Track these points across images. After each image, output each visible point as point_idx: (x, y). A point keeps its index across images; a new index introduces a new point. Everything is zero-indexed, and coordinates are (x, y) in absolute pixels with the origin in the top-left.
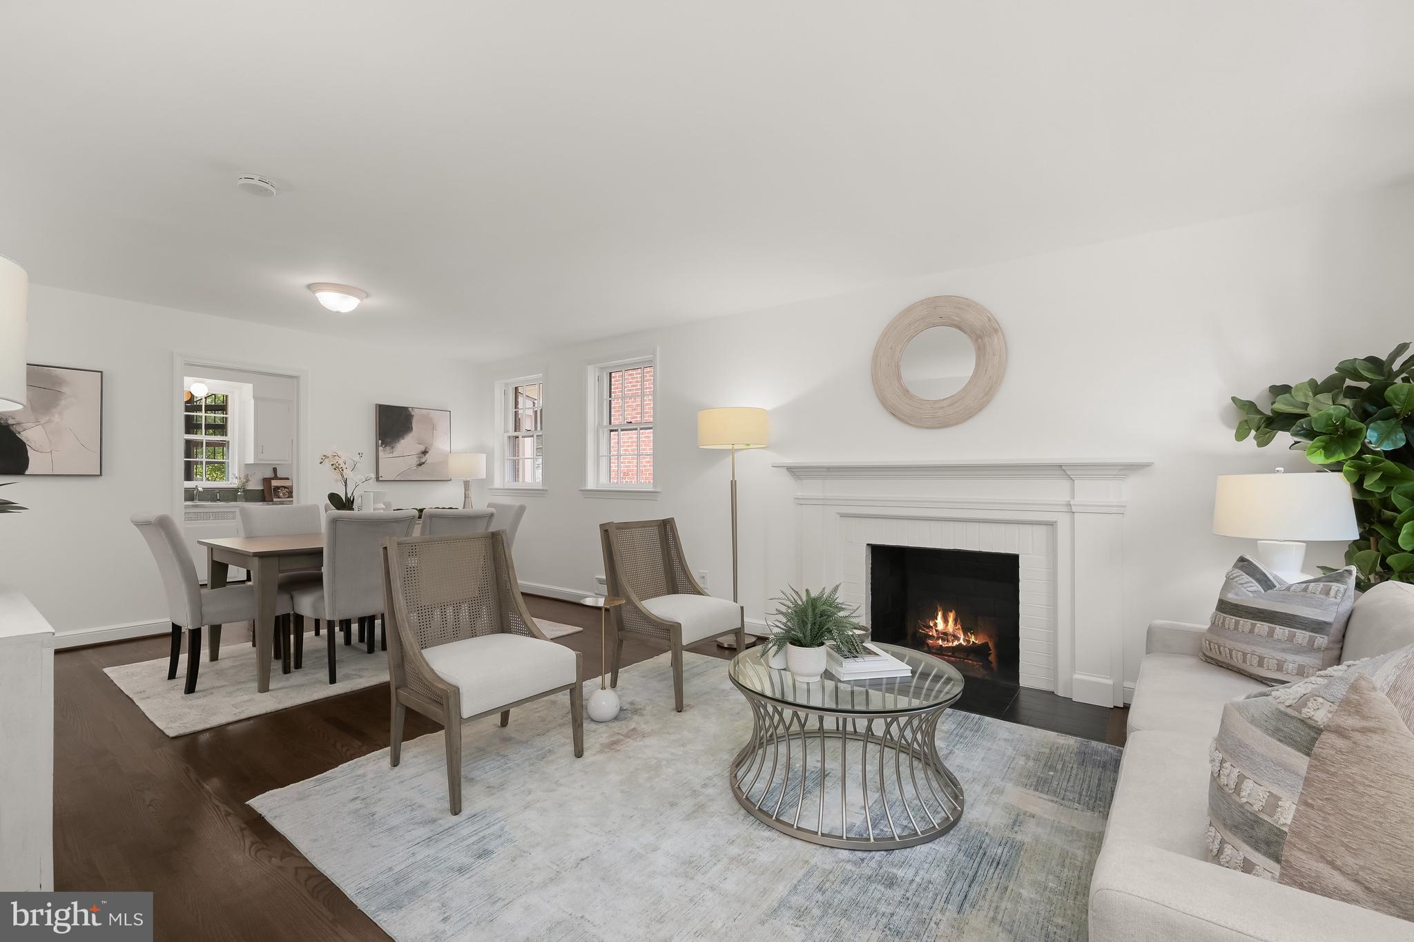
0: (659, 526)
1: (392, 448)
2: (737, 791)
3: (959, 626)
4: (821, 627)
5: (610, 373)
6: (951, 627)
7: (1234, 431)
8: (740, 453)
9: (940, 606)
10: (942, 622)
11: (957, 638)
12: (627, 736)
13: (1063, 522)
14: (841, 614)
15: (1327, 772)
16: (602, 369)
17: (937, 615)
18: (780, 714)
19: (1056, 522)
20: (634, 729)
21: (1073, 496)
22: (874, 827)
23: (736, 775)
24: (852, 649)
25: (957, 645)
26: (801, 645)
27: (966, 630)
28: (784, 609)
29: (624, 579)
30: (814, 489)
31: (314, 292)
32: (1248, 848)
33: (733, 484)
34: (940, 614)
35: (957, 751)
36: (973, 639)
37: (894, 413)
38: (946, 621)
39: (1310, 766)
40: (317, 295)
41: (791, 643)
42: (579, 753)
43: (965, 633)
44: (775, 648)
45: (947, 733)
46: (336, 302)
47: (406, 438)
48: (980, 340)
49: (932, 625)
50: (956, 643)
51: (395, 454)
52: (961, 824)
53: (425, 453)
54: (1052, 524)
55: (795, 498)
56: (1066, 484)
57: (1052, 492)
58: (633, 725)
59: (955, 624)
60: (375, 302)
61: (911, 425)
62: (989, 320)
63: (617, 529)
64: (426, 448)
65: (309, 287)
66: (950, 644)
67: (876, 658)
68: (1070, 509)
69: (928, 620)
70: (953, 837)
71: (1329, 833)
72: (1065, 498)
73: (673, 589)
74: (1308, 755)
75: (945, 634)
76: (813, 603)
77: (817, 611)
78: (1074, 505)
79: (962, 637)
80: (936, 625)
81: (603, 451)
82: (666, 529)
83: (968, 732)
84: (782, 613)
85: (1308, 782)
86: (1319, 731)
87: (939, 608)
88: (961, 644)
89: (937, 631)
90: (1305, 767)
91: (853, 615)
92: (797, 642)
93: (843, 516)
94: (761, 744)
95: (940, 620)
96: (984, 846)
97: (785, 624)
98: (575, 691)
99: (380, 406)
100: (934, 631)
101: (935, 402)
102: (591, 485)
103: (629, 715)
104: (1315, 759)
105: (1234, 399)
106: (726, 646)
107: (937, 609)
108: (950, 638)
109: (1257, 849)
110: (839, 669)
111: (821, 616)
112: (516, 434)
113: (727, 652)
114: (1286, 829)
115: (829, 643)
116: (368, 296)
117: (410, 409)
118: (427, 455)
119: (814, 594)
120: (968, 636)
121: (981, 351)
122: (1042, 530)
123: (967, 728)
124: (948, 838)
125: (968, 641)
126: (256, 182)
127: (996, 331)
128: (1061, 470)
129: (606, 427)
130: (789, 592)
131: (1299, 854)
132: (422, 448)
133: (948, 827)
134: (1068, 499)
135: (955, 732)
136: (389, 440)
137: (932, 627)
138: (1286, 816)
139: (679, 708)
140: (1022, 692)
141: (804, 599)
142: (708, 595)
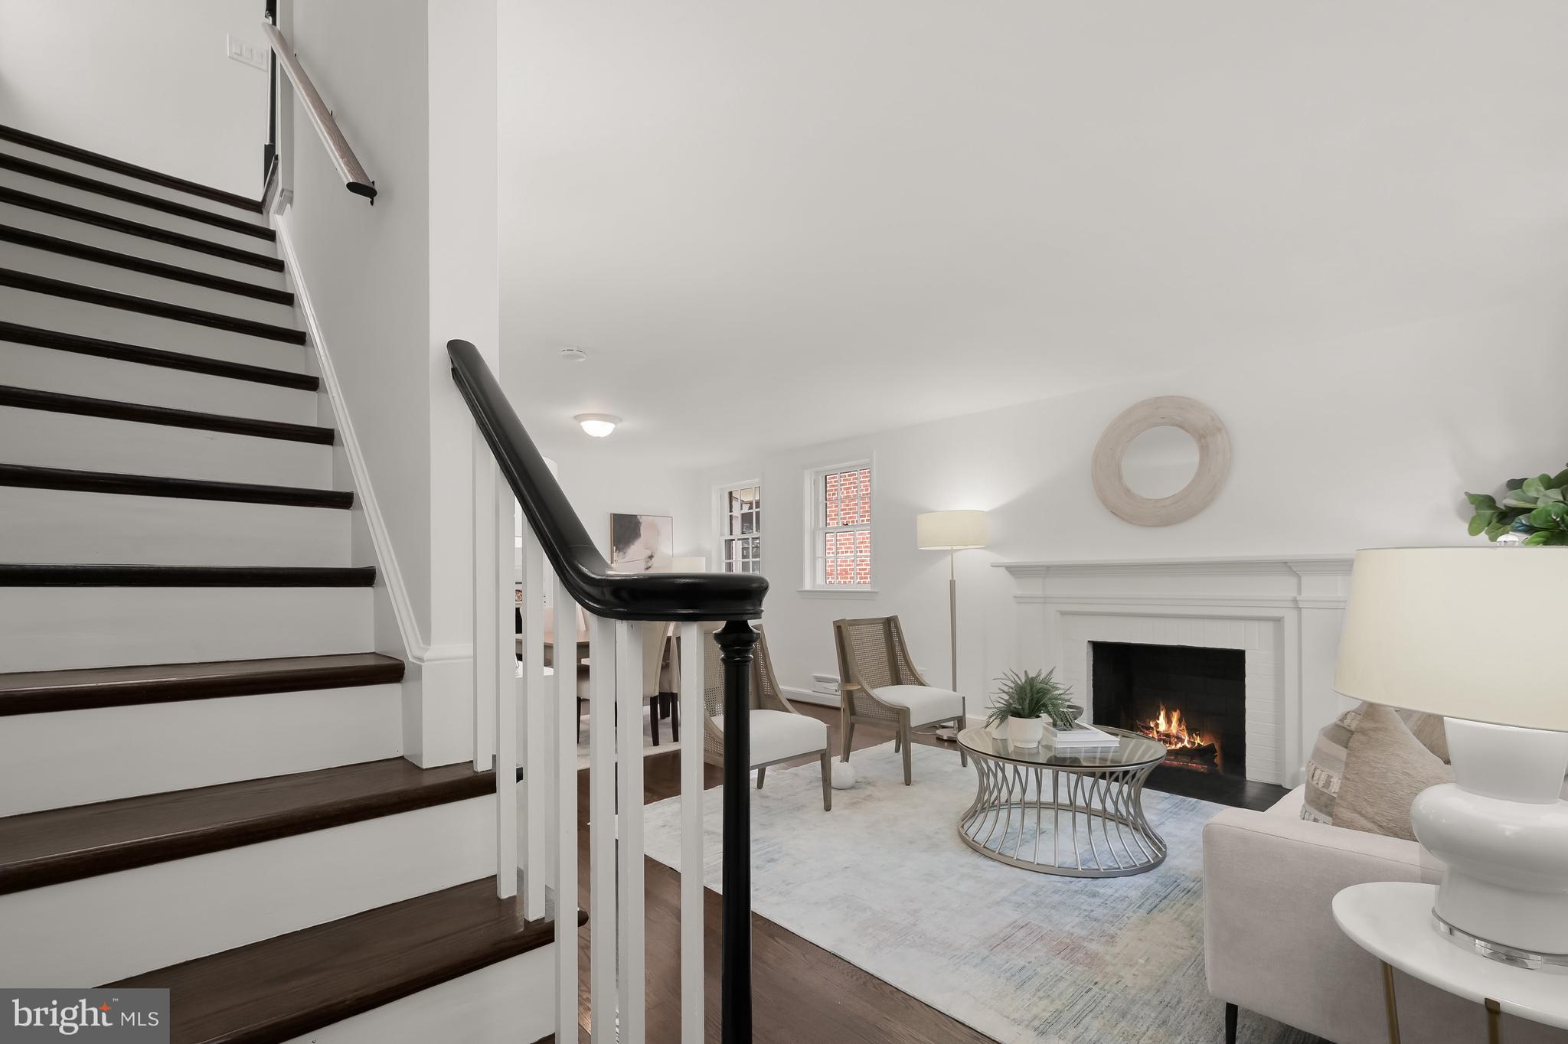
0: (884, 623)
1: (625, 553)
2: (966, 836)
3: (1184, 727)
4: (1038, 702)
5: (826, 477)
6: (1174, 729)
7: (1466, 526)
8: (960, 552)
9: (1164, 705)
10: (1164, 723)
11: (1181, 740)
12: (864, 799)
13: (1290, 618)
14: (1057, 692)
15: (1356, 757)
16: (817, 473)
17: (1160, 714)
18: (1003, 771)
19: (1283, 617)
20: (869, 795)
21: (1300, 592)
22: (1082, 865)
23: (963, 825)
24: (1065, 721)
25: (1180, 748)
26: (1020, 716)
27: (1191, 731)
28: (1006, 689)
29: (854, 670)
30: (1034, 588)
31: (580, 421)
32: (1316, 812)
33: (953, 584)
34: (1162, 714)
35: (1167, 823)
36: (1198, 741)
37: (1115, 513)
38: (1169, 721)
39: (1348, 754)
40: (582, 424)
41: (1012, 716)
42: (828, 808)
43: (1190, 735)
44: (998, 721)
45: (1160, 810)
46: (598, 429)
47: (635, 544)
48: (1203, 440)
49: (1152, 726)
50: (1179, 745)
51: (626, 560)
52: (1162, 868)
53: (651, 557)
54: (1278, 621)
55: (1015, 597)
56: (1293, 580)
57: (1280, 588)
58: (868, 792)
59: (1180, 725)
60: (627, 425)
61: (1130, 523)
62: (1213, 419)
63: (850, 625)
64: (652, 553)
65: (576, 417)
66: (1173, 747)
67: (1088, 731)
68: (1296, 605)
69: (1148, 720)
70: (1153, 874)
71: (1357, 795)
72: (1293, 594)
73: (897, 680)
74: (1346, 748)
75: (1168, 735)
76: (1031, 682)
77: (1034, 689)
78: (1301, 601)
79: (1186, 738)
80: (1157, 725)
81: (820, 552)
82: (890, 626)
83: (1182, 811)
84: (1004, 692)
85: (1347, 765)
86: (1352, 733)
87: (1162, 707)
88: (1185, 747)
89: (1158, 732)
90: (1345, 756)
91: (1067, 692)
92: (1017, 714)
93: (1063, 613)
94: (983, 809)
95: (1162, 720)
96: (1178, 881)
97: (1006, 701)
98: (824, 757)
99: (615, 515)
100: (1155, 732)
101: (1157, 501)
102: (808, 586)
103: (864, 786)
104: (1350, 750)
105: (1466, 493)
106: (945, 738)
107: (1159, 707)
108: (1173, 740)
109: (1321, 811)
110: (1055, 739)
111: (1038, 693)
112: (732, 537)
113: (946, 744)
114: (1335, 796)
115: (1044, 716)
116: (621, 420)
117: (639, 517)
118: (653, 559)
119: (1032, 675)
120: (1193, 738)
121: (1204, 450)
122: (1268, 627)
123: (1181, 808)
124: (1148, 874)
125: (1194, 743)
126: (575, 352)
127: (1219, 430)
128: (1288, 567)
129: (822, 529)
130: (1009, 674)
131: (1342, 810)
132: (649, 553)
133: (1147, 868)
134: (1295, 595)
135: (1170, 810)
136: (621, 546)
137: (1152, 728)
138: (1335, 787)
139: (908, 782)
140: (1248, 784)
141: (1023, 681)
142: (929, 686)
